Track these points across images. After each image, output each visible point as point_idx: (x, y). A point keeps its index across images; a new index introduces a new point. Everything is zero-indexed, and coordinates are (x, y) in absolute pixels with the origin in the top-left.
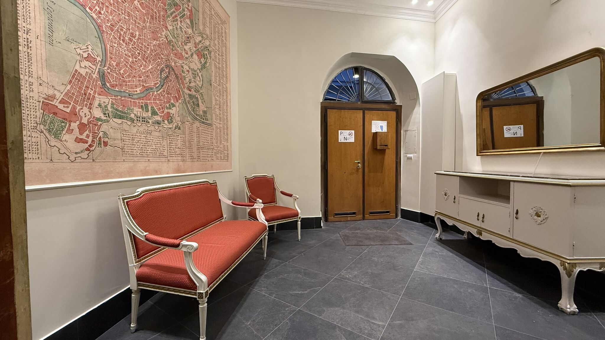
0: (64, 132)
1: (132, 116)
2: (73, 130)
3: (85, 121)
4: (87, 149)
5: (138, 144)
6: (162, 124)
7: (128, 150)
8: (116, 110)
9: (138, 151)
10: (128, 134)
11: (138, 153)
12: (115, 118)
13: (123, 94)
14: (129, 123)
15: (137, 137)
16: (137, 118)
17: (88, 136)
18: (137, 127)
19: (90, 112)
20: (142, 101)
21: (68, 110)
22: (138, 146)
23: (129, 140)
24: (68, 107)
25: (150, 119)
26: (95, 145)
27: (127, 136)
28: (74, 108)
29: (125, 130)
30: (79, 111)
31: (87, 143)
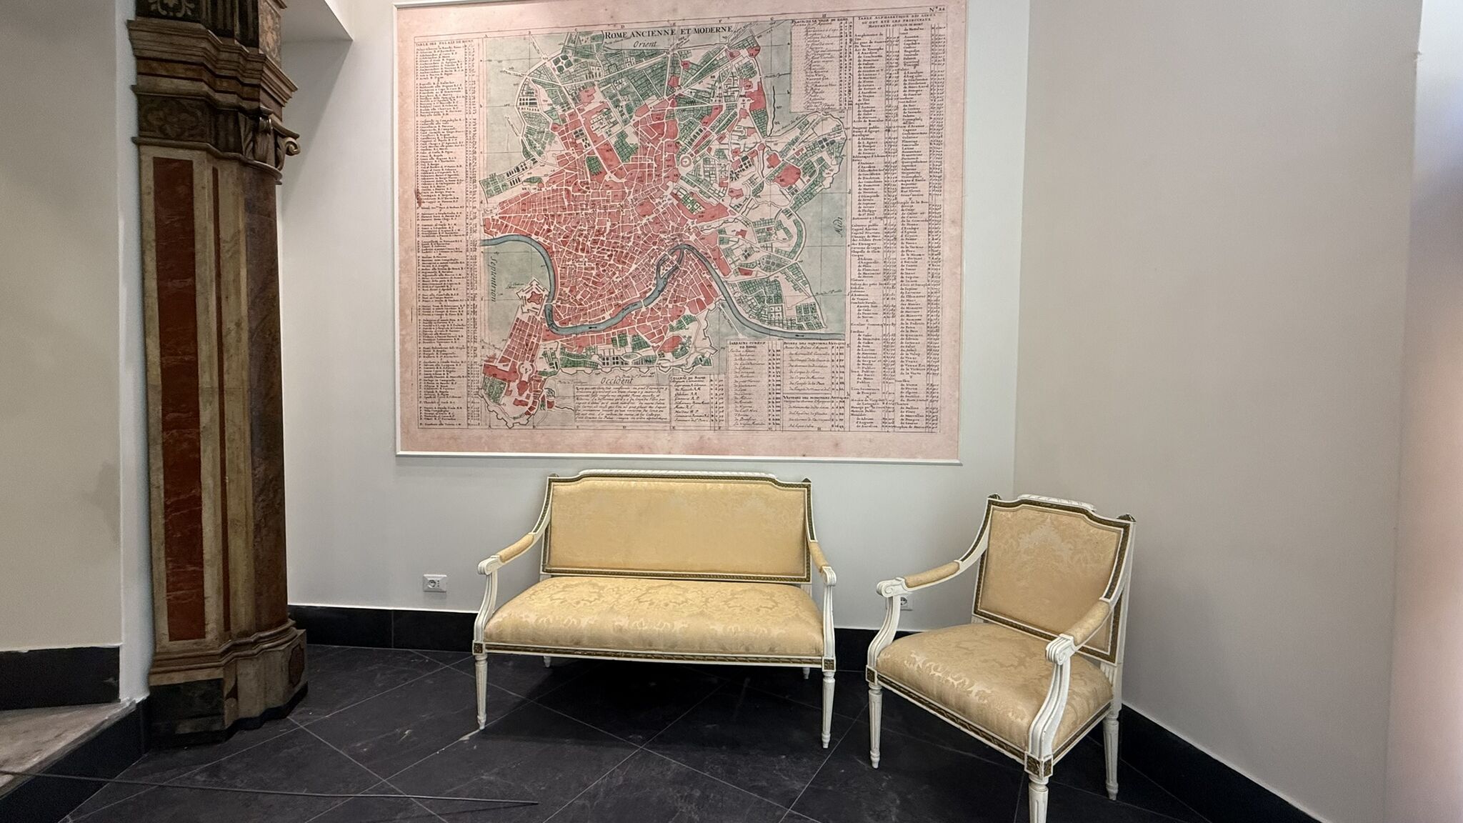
0: (503, 395)
1: (595, 358)
2: (511, 391)
3: (525, 378)
4: (527, 413)
5: (604, 401)
6: (658, 361)
7: (585, 412)
8: (569, 355)
9: (604, 412)
10: (585, 387)
11: (603, 416)
12: (566, 367)
13: (579, 330)
14: (588, 370)
15: (601, 390)
16: (604, 360)
17: (528, 397)
18: (603, 375)
19: (532, 365)
20: (613, 331)
21: (507, 369)
22: (604, 405)
23: (588, 396)
24: (507, 365)
25: (628, 357)
26: (536, 407)
27: (584, 390)
28: (514, 364)
29: (580, 382)
30: (520, 366)
31: (527, 405)
